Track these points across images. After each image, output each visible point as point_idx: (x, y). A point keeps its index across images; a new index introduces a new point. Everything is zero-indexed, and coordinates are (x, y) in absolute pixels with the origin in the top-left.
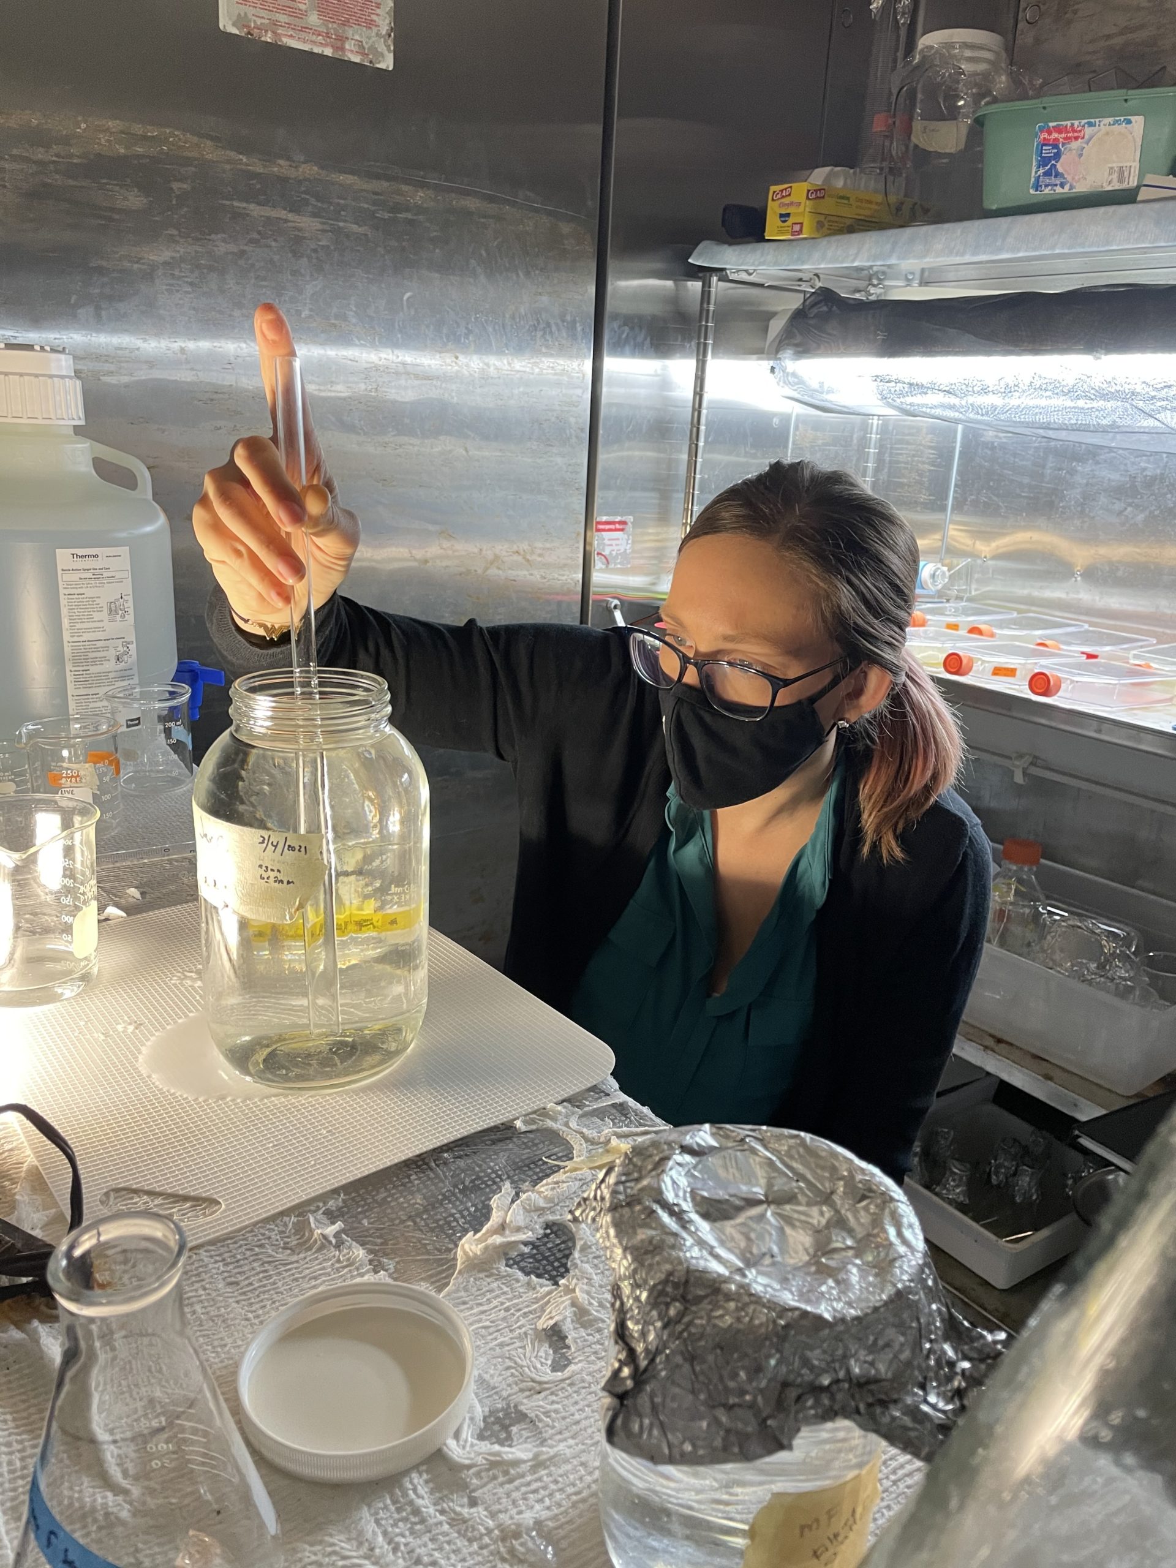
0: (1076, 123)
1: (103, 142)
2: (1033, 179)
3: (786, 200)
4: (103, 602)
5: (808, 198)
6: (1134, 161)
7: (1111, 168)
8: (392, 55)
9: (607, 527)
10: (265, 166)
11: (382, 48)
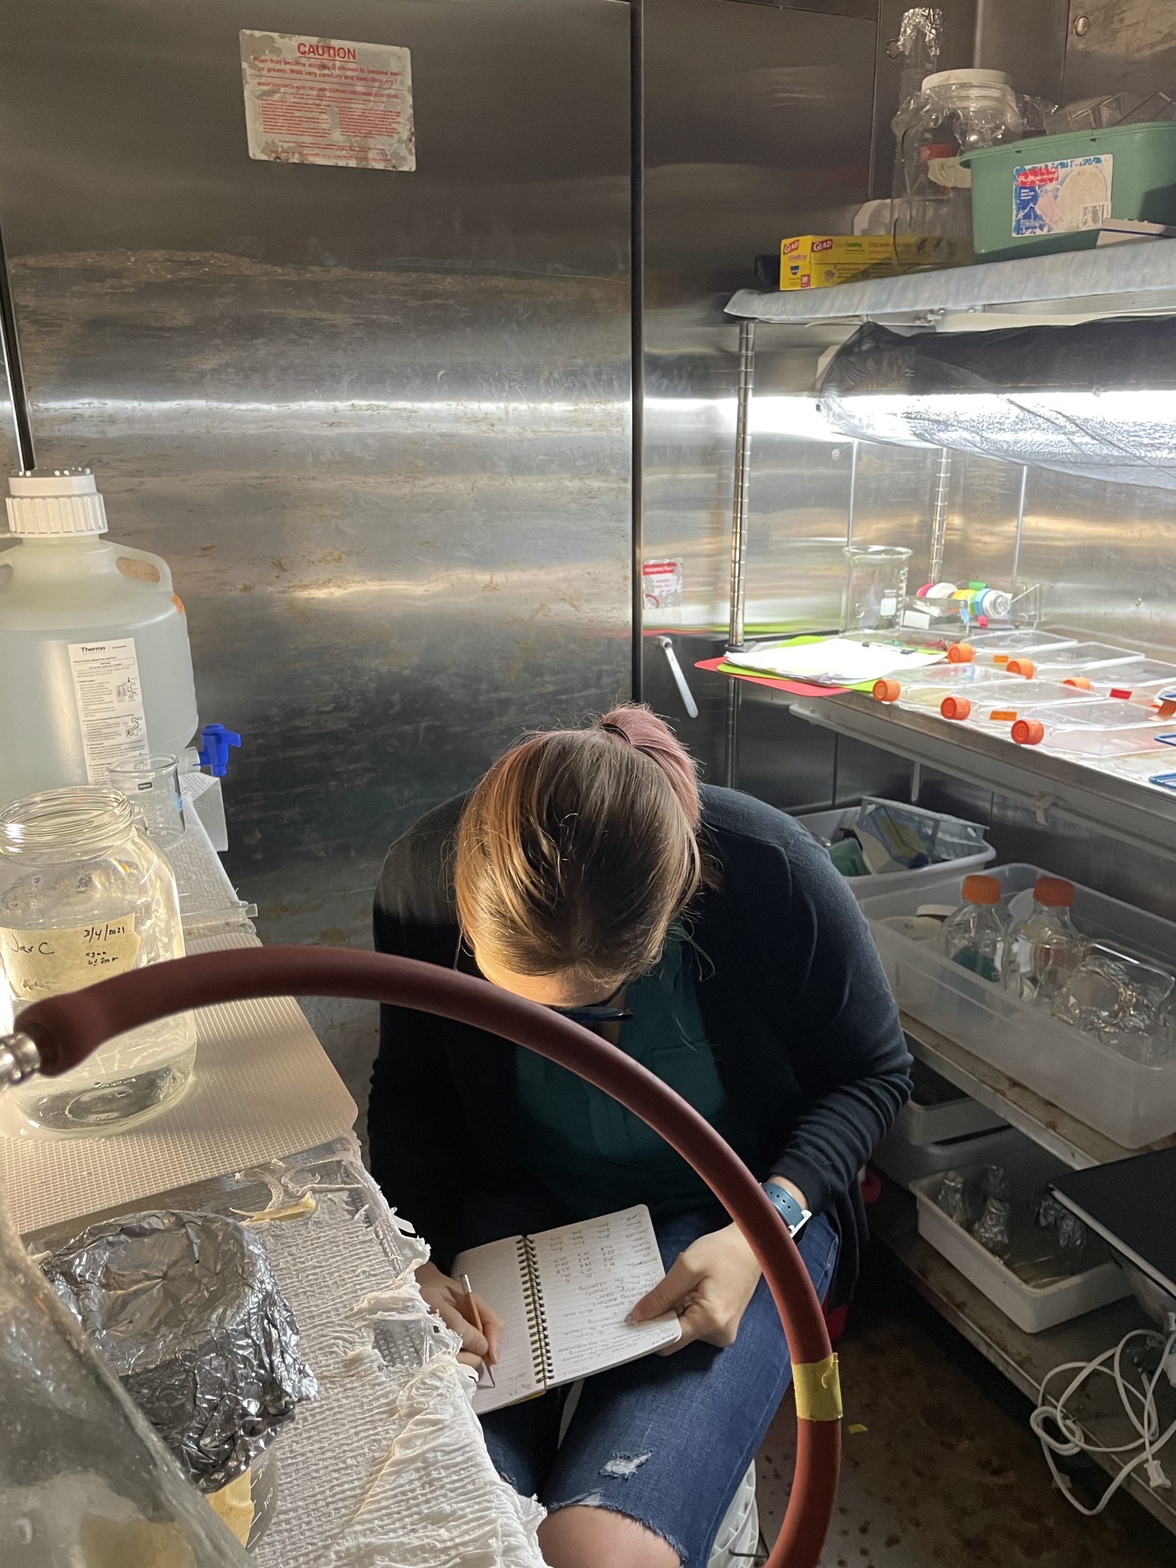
0: (1050, 164)
1: (151, 271)
2: (1014, 223)
3: (794, 254)
4: (112, 687)
5: (813, 250)
6: (1106, 200)
7: (1086, 208)
8: (414, 158)
9: (655, 570)
10: (299, 274)
11: (404, 152)
